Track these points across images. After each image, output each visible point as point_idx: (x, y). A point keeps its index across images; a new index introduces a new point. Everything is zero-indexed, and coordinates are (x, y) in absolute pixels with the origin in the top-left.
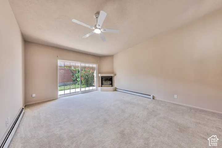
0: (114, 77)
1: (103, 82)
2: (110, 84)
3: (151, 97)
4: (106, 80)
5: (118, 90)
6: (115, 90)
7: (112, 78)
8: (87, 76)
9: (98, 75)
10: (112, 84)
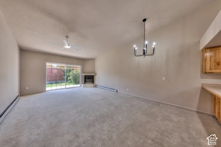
0: (95, 76)
1: (87, 80)
2: (92, 82)
3: (115, 91)
4: (88, 79)
5: (97, 86)
6: (96, 86)
7: (93, 77)
8: (75, 75)
9: (82, 74)
10: (93, 82)
